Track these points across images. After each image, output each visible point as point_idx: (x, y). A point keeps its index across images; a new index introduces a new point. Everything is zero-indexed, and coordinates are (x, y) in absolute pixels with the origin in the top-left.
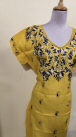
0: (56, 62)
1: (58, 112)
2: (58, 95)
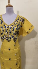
0: (7, 32)
1: (11, 58)
2: (9, 50)
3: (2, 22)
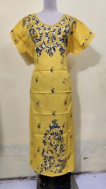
3: (38, 22)
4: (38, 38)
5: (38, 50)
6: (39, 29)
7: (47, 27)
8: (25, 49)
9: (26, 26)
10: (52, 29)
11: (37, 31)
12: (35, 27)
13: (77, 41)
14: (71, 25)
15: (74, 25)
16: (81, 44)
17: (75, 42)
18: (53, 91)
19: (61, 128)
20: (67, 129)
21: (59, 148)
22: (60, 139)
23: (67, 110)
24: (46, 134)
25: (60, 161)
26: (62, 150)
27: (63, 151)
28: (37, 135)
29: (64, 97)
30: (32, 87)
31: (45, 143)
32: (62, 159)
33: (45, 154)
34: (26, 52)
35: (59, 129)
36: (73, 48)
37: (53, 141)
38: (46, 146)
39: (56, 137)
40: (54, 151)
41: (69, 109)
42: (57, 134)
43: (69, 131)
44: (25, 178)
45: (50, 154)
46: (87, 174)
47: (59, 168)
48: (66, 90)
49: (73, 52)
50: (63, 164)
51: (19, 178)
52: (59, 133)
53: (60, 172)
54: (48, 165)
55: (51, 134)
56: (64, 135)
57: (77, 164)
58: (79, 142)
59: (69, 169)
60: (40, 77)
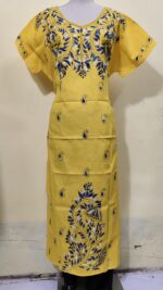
3: (61, 20)
4: (62, 46)
5: (60, 66)
6: (63, 31)
7: (76, 28)
8: (40, 67)
9: (41, 29)
10: (85, 32)
11: (60, 34)
12: (56, 27)
13: (126, 53)
14: (116, 25)
15: (121, 25)
16: (133, 58)
17: (122, 53)
18: (85, 136)
19: (98, 198)
20: (108, 199)
21: (94, 229)
22: (96, 215)
23: (108, 167)
24: (73, 207)
25: (96, 251)
26: (99, 233)
27: (102, 235)
28: (58, 209)
29: (103, 146)
30: (51, 128)
31: (71, 220)
32: (99, 248)
33: (72, 239)
34: (41, 72)
35: (95, 199)
36: (119, 65)
37: (84, 218)
38: (74, 227)
39: (90, 212)
40: (86, 235)
41: (112, 165)
42: (91, 207)
43: (111, 202)
44: (39, 276)
45: (79, 240)
46: (139, 273)
47: (94, 262)
48: (107, 134)
49: (119, 71)
50: (101, 255)
51: (30, 277)
52: (95, 205)
53: (96, 268)
54: (76, 258)
55: (82, 207)
56: (104, 209)
57: (124, 257)
58: (127, 221)
59: (111, 263)
60: (64, 111)
